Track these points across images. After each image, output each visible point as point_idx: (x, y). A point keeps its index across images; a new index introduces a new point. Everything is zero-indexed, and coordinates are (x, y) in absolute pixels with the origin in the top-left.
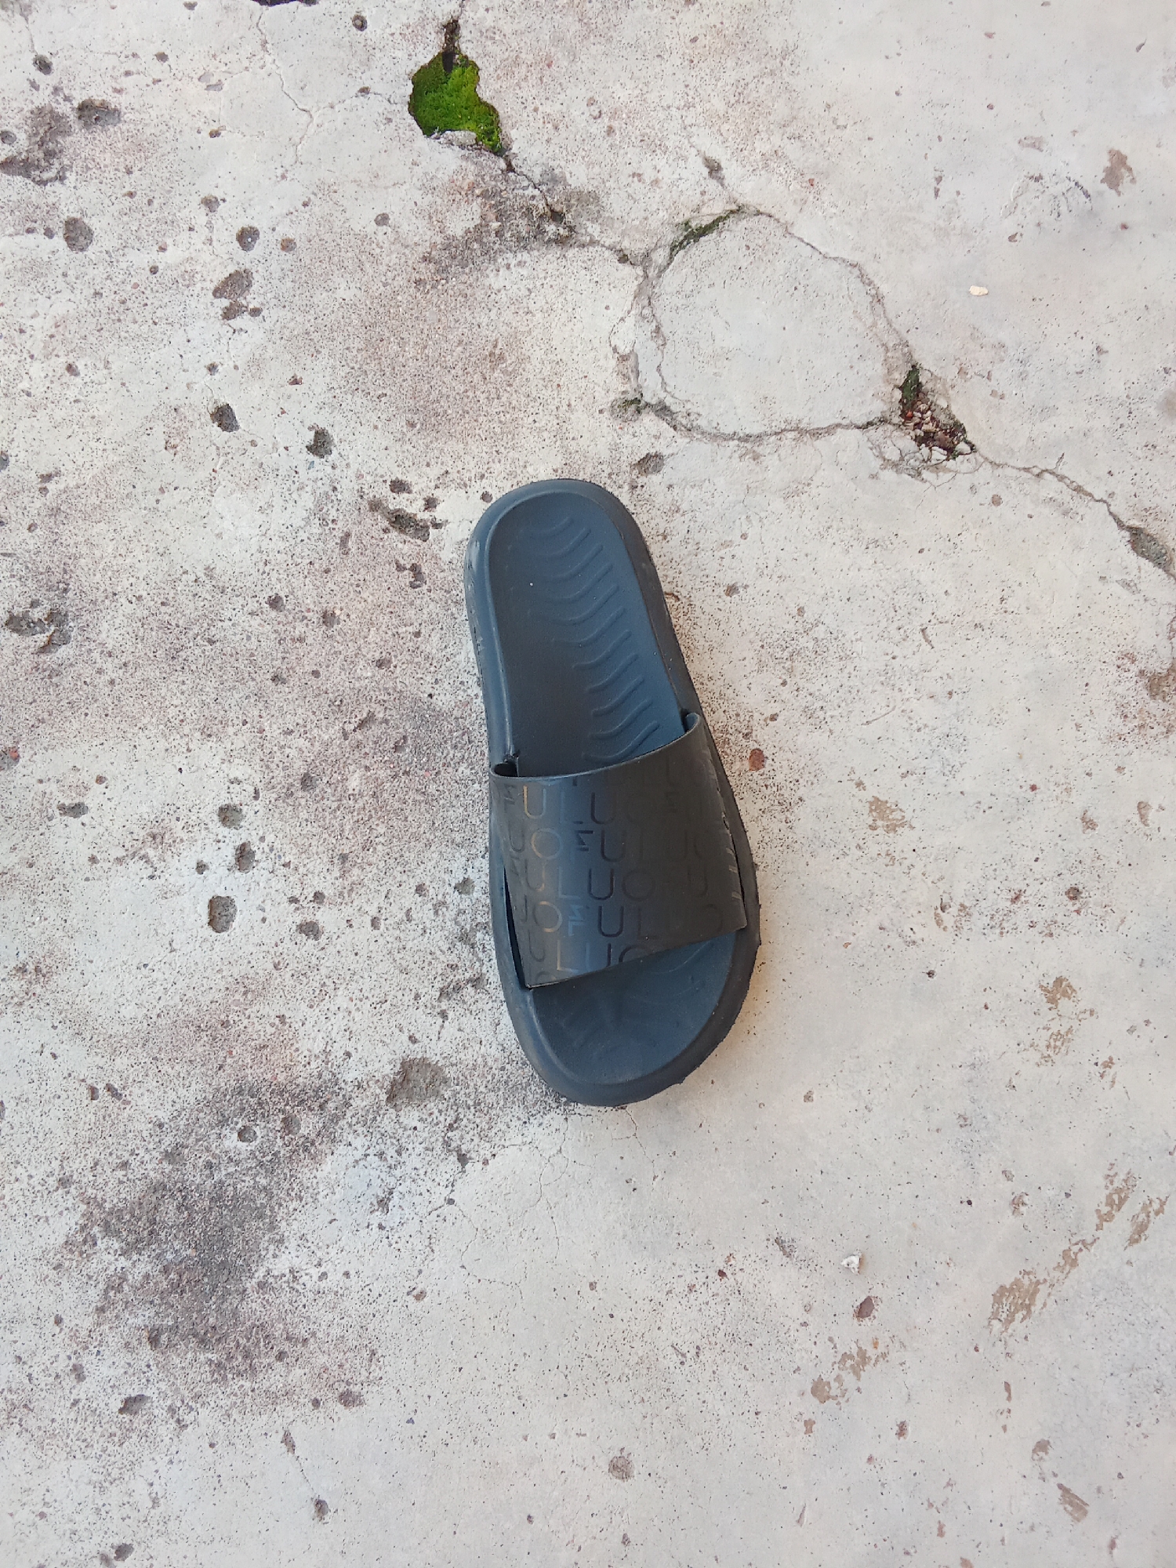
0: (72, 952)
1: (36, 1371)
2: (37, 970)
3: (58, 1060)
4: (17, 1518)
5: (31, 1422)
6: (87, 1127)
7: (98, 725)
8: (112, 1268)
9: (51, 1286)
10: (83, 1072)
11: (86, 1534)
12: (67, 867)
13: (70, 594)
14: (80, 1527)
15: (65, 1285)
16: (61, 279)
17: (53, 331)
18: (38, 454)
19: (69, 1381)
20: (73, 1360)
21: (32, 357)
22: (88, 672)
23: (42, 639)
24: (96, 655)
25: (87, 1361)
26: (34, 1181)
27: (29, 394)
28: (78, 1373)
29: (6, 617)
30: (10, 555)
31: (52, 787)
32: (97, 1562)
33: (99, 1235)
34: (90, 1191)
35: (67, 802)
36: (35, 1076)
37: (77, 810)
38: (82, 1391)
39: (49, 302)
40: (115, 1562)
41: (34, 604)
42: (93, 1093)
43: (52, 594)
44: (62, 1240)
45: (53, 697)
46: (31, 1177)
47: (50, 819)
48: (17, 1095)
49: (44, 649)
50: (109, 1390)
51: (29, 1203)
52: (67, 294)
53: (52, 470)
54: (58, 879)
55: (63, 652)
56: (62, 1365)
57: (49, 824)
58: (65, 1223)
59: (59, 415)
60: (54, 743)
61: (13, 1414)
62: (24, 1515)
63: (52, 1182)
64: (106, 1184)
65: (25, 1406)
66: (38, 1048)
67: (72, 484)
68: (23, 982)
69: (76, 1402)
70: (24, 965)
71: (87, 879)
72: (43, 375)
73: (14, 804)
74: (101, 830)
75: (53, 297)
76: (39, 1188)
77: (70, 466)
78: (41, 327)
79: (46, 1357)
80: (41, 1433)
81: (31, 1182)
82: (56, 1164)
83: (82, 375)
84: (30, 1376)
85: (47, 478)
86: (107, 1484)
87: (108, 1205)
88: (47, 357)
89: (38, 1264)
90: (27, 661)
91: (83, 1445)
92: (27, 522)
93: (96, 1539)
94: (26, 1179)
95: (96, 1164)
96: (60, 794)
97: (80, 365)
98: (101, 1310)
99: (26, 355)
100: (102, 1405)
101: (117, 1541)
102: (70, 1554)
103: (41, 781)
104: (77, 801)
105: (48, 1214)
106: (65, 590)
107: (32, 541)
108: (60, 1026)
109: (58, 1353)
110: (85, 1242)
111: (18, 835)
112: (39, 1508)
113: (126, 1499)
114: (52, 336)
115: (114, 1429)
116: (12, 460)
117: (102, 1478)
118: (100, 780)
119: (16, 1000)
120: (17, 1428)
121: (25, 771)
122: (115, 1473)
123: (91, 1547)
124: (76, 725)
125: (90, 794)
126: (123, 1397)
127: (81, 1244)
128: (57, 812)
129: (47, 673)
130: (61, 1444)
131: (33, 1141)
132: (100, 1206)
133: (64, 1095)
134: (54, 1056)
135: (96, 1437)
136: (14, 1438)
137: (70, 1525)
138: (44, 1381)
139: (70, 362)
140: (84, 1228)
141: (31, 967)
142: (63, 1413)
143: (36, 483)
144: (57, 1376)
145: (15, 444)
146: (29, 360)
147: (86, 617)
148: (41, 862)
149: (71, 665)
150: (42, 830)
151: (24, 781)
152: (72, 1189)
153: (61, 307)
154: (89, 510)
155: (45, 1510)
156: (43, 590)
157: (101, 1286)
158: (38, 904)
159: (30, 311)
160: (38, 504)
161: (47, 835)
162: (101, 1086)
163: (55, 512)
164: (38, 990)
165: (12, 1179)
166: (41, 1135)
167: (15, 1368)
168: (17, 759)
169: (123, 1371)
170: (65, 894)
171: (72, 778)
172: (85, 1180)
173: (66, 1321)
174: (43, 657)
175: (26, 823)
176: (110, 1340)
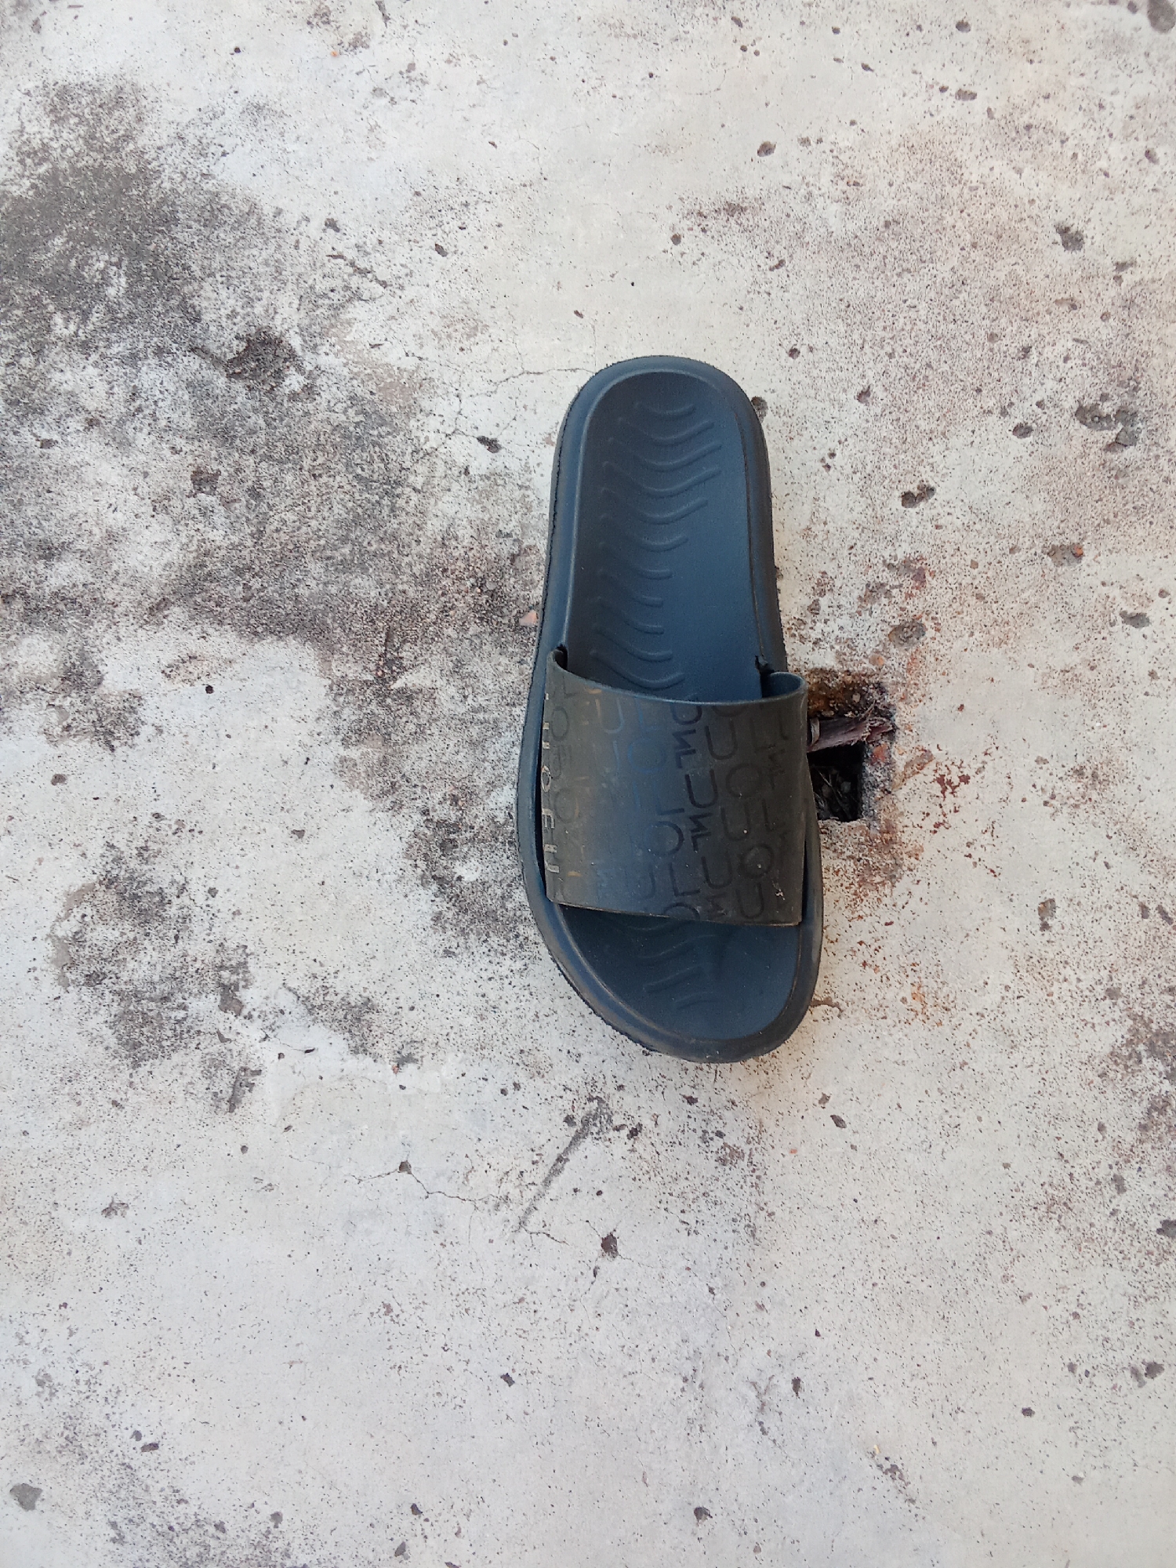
0: (1130, 765)
1: (1077, 1172)
2: (1094, 776)
3: (1112, 870)
4: (1051, 1312)
5: (1070, 1221)
6: (1137, 944)
7: (1162, 536)
8: (1157, 1089)
9: (1096, 1092)
10: (1136, 889)
11: (1118, 1344)
12: (1128, 678)
13: (1141, 393)
14: (1113, 1337)
15: (1110, 1094)
16: (1142, 58)
17: (1133, 112)
18: (1114, 239)
19: (1110, 1191)
20: (1115, 1170)
21: (1111, 135)
22: (1155, 479)
23: (1110, 436)
24: (1163, 462)
25: (1129, 1174)
26: (1083, 985)
27: (1106, 175)
28: (1119, 1184)
29: (1076, 406)
30: (1082, 342)
31: (1115, 592)
32: (1128, 1373)
33: (1144, 1054)
34: (1138, 1009)
35: (1130, 611)
36: (1088, 882)
37: (1137, 620)
38: (1122, 1202)
39: (1130, 81)
40: (1145, 1379)
41: (1104, 397)
42: (1144, 911)
43: (1122, 391)
44: (1108, 1050)
45: (1119, 499)
46: (1079, 980)
47: (1112, 625)
48: (1069, 896)
49: (1110, 447)
50: (1149, 1209)
51: (1076, 1005)
52: (1148, 75)
53: (1128, 259)
54: (1118, 688)
55: (1130, 453)
56: (1102, 1172)
57: (1111, 629)
58: (1110, 1035)
59: (1137, 201)
60: (1119, 546)
61: (1053, 1209)
62: (1057, 1310)
63: (1100, 991)
64: (1154, 1005)
65: (1065, 1204)
66: (1092, 855)
67: (1148, 277)
68: (1079, 785)
69: (1114, 1213)
70: (1082, 768)
71: (1147, 694)
72: (1122, 157)
73: (1077, 603)
74: (1163, 646)
75: (1134, 76)
76: (1087, 993)
77: (1145, 257)
78: (1122, 106)
79: (1089, 1161)
80: (1079, 1234)
81: (1080, 985)
82: (1105, 974)
83: (1162, 163)
84: (1071, 1175)
85: (1121, 266)
86: (1141, 1300)
87: (1154, 1027)
88: (1126, 137)
89: (1083, 1067)
90: (1095, 456)
91: (1120, 1256)
92: (1100, 310)
93: (1128, 1351)
94: (1075, 982)
95: (1144, 983)
96: (1123, 602)
97: (1159, 153)
98: (1143, 1128)
99: (1105, 133)
100: (1141, 1221)
101: (1149, 1359)
102: (1102, 1360)
103: (1104, 584)
104: (1139, 611)
105: (1095, 1021)
106: (1136, 389)
107: (1106, 331)
108: (1114, 836)
109: (1096, 1159)
110: (1130, 1057)
111: (1080, 634)
112: (1073, 1308)
113: (1160, 1319)
114: (1132, 117)
115: (1151, 1247)
116: (1088, 242)
117: (1137, 1292)
118: (1163, 593)
119: (1072, 801)
120: (1056, 1224)
121: (1088, 570)
122: (1150, 1291)
123: (1122, 1357)
124: (1141, 533)
125: (1153, 606)
126: (1163, 1218)
127: (1125, 1058)
128: (1120, 619)
129: (1114, 473)
130: (1099, 1250)
131: (1083, 945)
132: (1146, 1025)
133: (1116, 907)
134: (1107, 865)
135: (1133, 1251)
136: (1052, 1233)
137: (1104, 1332)
138: (1084, 1182)
139: (1150, 147)
140: (1130, 1042)
141: (1088, 772)
142: (1101, 1219)
143: (1111, 271)
144: (1098, 1183)
145: (1091, 225)
146: (1107, 138)
147: (1156, 420)
148: (1102, 667)
149: (1138, 468)
150: (1104, 634)
151: (1090, 581)
152: (1120, 1001)
153: (1142, 87)
154: (1164, 307)
155: (1079, 1311)
156: (1115, 384)
157: (1145, 1104)
158: (1099, 709)
159: (1111, 87)
160: (1112, 292)
161: (1109, 640)
162: (1152, 906)
163: (1129, 304)
164: (1095, 797)
165: (1061, 978)
166: (1091, 943)
167: (1058, 1165)
168: (1079, 556)
169: (1163, 1192)
170: (1124, 703)
171: (1135, 587)
172: (1133, 996)
173: (1109, 1129)
174: (1110, 455)
175: (1088, 625)
176: (1152, 1159)
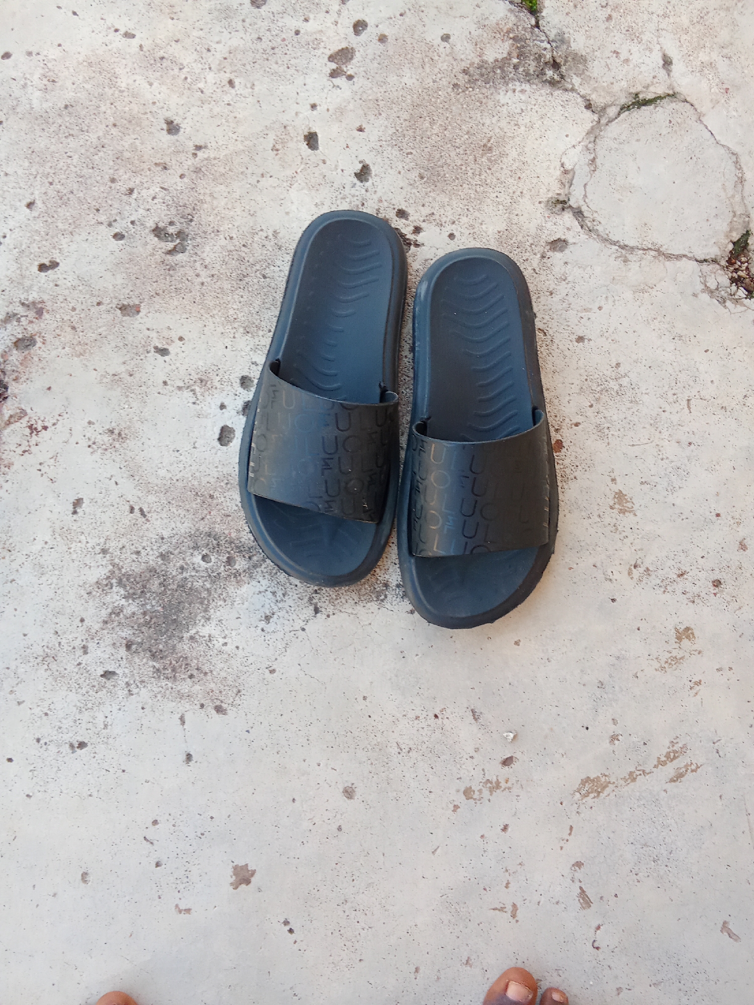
0: (141, 431)
1: (64, 642)
2: (120, 434)
3: (119, 486)
4: (33, 711)
5: (54, 666)
6: (124, 526)
7: (188, 307)
8: (117, 603)
9: (83, 601)
10: (130, 498)
11: (66, 731)
12: (150, 383)
13: (193, 224)
14: (64, 726)
15: (91, 603)
16: (240, 23)
17: (227, 55)
18: (198, 131)
19: (79, 652)
20: (84, 643)
21: (210, 68)
22: (191, 273)
23: (171, 246)
24: (198, 265)
25: (91, 646)
26: (89, 545)
27: (202, 92)
28: (85, 650)
29: (154, 226)
30: (165, 189)
31: (153, 335)
32: (67, 746)
33: (115, 584)
34: (117, 561)
35: (160, 346)
36: (103, 491)
37: (163, 352)
38: (85, 659)
39: (229, 36)
40: (76, 749)
41: (171, 223)
42: (132, 510)
43: (183, 220)
44: (96, 580)
45: (167, 282)
46: (87, 542)
47: (148, 352)
48: (92, 497)
49: (170, 252)
50: (98, 664)
51: (83, 556)
52: (241, 34)
53: (202, 144)
54: (144, 388)
55: (180, 257)
56: (78, 643)
57: (147, 355)
58: (98, 573)
59: (217, 110)
60: (161, 309)
61: (46, 659)
62: (37, 711)
63: (98, 549)
64: (126, 559)
65: (53, 657)
66: (109, 476)
67: (212, 156)
68: (110, 438)
69: (79, 664)
70: (113, 429)
71: (159, 393)
72: (214, 82)
73: (130, 338)
74: (174, 368)
75: (233, 33)
76: (90, 550)
77: (214, 144)
78: (221, 51)
79: (71, 636)
80: (57, 673)
81: (88, 545)
82: (102, 540)
83: (236, 88)
84: (60, 643)
85: (199, 148)
86: (84, 710)
87: (123, 571)
88: (219, 70)
89: (80, 588)
90: (159, 256)
91: (77, 686)
92: (180, 172)
93: (70, 735)
94: (85, 543)
95: (123, 547)
96: (157, 340)
97: (237, 82)
98: (105, 622)
99: (207, 66)
100: (93, 670)
101: (81, 739)
102: (55, 738)
103: (148, 329)
104: (165, 347)
105: (92, 565)
106: (191, 221)
107: (181, 184)
108: (124, 468)
109: (77, 636)
110: (107, 585)
111: (128, 356)
112: (46, 710)
113: (91, 720)
114: (225, 59)
115: (95, 683)
116: (182, 130)
117: (82, 705)
118: (181, 339)
119: (104, 447)
120: (46, 667)
121: (141, 321)
122: (90, 705)
123: (67, 737)
124: (176, 303)
125: (174, 345)
126: (105, 669)
127: (104, 586)
128: (153, 350)
129: (168, 267)
130: (66, 682)
131: (94, 524)
132: (120, 569)
133: (116, 506)
134: (116, 483)
135: (85, 684)
136: (43, 671)
137: (59, 724)
138: (66, 647)
139: (232, 78)
140: (108, 578)
141: (116, 432)
142: (71, 667)
143: (191, 149)
144: (74, 648)
145: (186, 121)
146: (208, 70)
147: (199, 240)
148: (137, 375)
149: (182, 266)
150: (142, 358)
151: (140, 326)
152: (108, 556)
153: (235, 41)
154: (218, 174)
155: (48, 712)
156: (179, 216)
157: (109, 610)
158: (130, 399)
159: (217, 39)
160: (190, 163)
161: (144, 361)
162: (137, 508)
163: (198, 170)
164: (117, 446)
165: (78, 540)
166: (98, 523)
167: (54, 637)
168: (138, 312)
169: (108, 656)
170: (145, 397)
171: (166, 333)
172: (116, 553)
173: (86, 621)
174: (168, 257)
175: (134, 351)
176: (106, 638)
